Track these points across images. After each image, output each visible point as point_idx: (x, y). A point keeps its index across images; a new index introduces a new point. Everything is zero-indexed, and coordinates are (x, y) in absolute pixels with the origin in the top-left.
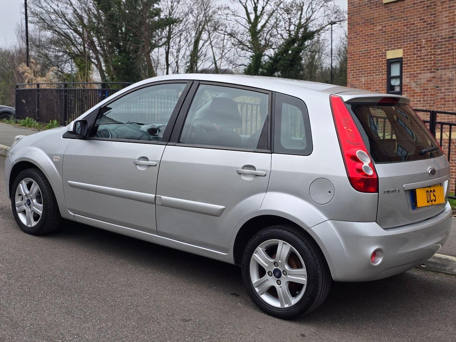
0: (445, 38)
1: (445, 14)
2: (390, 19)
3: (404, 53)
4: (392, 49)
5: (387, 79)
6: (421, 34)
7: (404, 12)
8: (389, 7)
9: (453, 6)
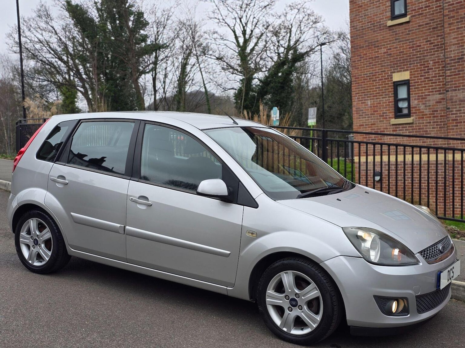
0: (455, 60)
1: (454, 35)
2: (395, 41)
3: (410, 75)
4: (398, 72)
5: (395, 102)
7: (409, 34)
8: (393, 29)
9: (462, 27)
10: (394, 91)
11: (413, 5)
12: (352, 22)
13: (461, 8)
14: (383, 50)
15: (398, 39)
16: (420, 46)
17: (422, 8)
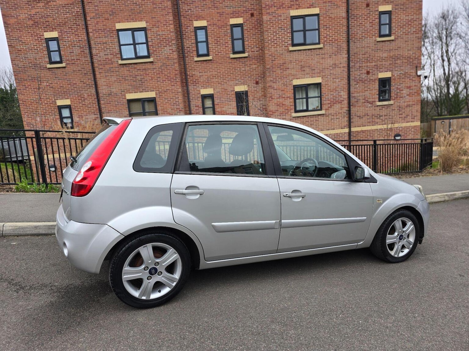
0: (106, 95)
1: (103, 80)
2: (55, 79)
3: (71, 102)
4: (60, 99)
5: (60, 119)
6: (83, 91)
7: (66, 75)
8: (52, 71)
9: (108, 76)
10: (59, 112)
11: (67, 57)
12: (13, 60)
13: (107, 64)
14: (46, 84)
15: (57, 78)
16: (76, 84)
17: (74, 60)
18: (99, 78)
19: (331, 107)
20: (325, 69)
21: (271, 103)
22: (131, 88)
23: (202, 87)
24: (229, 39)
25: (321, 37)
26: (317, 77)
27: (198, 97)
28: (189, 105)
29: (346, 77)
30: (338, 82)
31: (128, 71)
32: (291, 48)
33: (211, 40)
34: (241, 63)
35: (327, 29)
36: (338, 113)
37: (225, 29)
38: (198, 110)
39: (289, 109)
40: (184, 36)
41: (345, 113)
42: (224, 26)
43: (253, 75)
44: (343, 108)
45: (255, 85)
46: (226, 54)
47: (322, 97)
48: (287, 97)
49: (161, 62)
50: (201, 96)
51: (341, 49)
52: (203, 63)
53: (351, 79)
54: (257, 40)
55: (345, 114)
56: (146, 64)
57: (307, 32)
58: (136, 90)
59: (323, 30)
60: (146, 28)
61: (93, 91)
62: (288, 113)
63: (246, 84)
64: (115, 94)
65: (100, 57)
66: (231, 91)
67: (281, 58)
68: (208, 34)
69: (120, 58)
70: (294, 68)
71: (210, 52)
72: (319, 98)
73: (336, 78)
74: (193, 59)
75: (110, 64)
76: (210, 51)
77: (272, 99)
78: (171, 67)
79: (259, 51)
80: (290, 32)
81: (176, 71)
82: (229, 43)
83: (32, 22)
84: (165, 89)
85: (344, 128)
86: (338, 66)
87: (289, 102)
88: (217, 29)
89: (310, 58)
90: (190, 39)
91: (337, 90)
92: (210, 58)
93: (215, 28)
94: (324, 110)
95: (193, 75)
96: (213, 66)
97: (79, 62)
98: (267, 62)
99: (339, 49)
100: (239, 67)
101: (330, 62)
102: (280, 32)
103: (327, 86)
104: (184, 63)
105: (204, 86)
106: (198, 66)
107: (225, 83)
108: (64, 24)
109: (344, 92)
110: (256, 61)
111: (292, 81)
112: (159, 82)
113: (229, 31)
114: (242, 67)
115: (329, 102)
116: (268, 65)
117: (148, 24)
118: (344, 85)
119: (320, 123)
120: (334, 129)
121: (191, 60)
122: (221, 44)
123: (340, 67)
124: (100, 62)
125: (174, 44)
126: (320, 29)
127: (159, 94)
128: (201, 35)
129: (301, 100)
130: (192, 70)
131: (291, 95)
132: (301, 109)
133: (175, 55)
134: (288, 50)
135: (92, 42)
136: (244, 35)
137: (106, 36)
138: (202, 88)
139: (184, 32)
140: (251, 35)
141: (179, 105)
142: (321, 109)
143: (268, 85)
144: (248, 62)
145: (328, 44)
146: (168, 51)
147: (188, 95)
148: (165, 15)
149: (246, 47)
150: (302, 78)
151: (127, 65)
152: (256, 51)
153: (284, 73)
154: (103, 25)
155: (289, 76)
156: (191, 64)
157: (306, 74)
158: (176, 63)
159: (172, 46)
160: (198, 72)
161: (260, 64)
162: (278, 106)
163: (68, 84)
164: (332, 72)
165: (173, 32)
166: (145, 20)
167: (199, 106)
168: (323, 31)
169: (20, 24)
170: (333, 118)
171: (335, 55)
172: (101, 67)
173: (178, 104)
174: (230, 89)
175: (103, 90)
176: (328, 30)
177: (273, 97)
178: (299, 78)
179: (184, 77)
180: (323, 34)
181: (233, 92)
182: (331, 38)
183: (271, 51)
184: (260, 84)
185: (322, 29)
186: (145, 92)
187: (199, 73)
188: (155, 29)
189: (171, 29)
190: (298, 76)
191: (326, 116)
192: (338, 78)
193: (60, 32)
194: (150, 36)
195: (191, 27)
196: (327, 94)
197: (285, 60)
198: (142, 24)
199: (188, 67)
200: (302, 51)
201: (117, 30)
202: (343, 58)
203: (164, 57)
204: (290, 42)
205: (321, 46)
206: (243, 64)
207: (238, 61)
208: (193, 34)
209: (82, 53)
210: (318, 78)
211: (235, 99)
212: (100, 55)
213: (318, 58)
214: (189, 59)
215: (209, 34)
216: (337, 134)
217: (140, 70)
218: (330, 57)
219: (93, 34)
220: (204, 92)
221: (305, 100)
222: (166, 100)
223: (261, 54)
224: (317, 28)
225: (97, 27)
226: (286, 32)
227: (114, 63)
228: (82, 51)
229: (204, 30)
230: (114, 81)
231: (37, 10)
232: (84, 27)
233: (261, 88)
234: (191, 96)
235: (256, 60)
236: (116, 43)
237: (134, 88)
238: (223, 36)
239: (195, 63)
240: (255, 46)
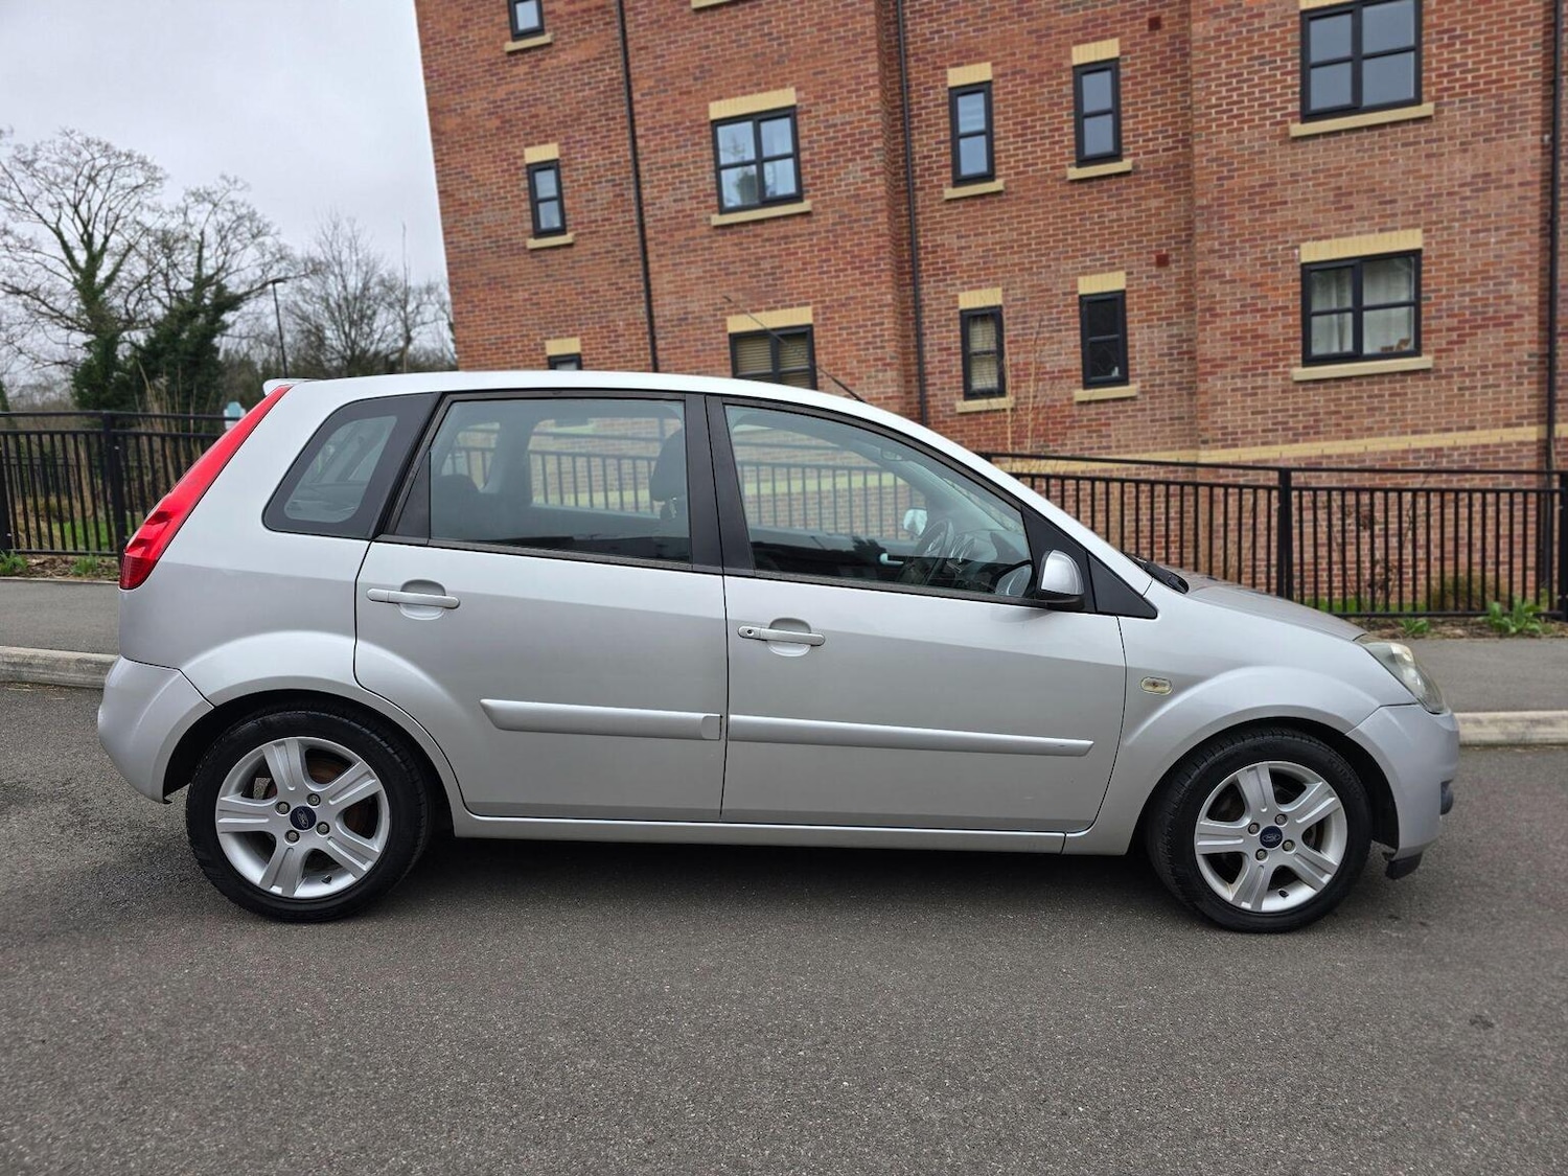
0: (672, 321)
1: (667, 277)
2: (545, 279)
3: (582, 345)
4: (556, 338)
6: (613, 311)
7: (573, 268)
8: (540, 256)
9: (681, 264)
11: (578, 213)
12: (447, 232)
13: (678, 229)
14: (521, 295)
15: (551, 276)
16: (598, 291)
17: (596, 221)
18: (660, 272)
19: (1464, 342)
20: (1441, 195)
21: (1208, 333)
22: (741, 297)
23: (963, 283)
24: (1067, 115)
25: (1424, 75)
26: (1403, 228)
27: (950, 320)
28: (919, 346)
29: (1536, 223)
30: (1497, 243)
31: (736, 245)
32: (1298, 129)
33: (1002, 126)
34: (1105, 195)
35: (1454, 44)
36: (1494, 366)
37: (1054, 82)
38: (946, 361)
39: (1280, 351)
40: (916, 120)
41: (1526, 363)
42: (1050, 72)
43: (1151, 234)
44: (1515, 344)
45: (1154, 270)
46: (1052, 168)
47: (1423, 302)
48: (1273, 309)
49: (836, 212)
50: (958, 316)
51: (1514, 115)
52: (972, 205)
53: (1561, 231)
54: (1170, 110)
55: (1525, 368)
56: (790, 222)
57: (1367, 64)
58: (759, 302)
59: (1438, 48)
60: (794, 107)
61: (642, 311)
62: (1277, 367)
63: (1122, 268)
64: (696, 318)
65: (662, 208)
66: (1064, 294)
67: (1257, 166)
68: (995, 105)
69: (716, 209)
70: (1307, 200)
71: (997, 168)
72: (1413, 308)
73: (1488, 230)
74: (942, 192)
75: (689, 228)
76: (996, 162)
77: (1216, 315)
78: (864, 226)
79: (1176, 148)
80: (1298, 68)
81: (879, 236)
82: (1066, 130)
83: (497, 123)
84: (843, 297)
85: (1521, 425)
86: (1500, 180)
87: (1283, 327)
88: (1027, 86)
89: (1376, 160)
90: (933, 129)
91: (1492, 274)
92: (997, 185)
93: (1017, 85)
94: (1429, 352)
95: (938, 246)
96: (1004, 213)
97: (607, 227)
98: (1198, 186)
99: (1506, 116)
100: (1096, 208)
101: (1463, 167)
102: (1256, 72)
103: (1445, 260)
104: (909, 209)
105: (971, 282)
106: (954, 217)
107: (1044, 267)
108: (575, 120)
109: (1522, 282)
110: (1163, 186)
111: (1298, 247)
112: (825, 276)
113: (1068, 89)
114: (1109, 210)
115: (1454, 322)
116: (1203, 195)
117: (802, 94)
118: (1522, 253)
119: (1409, 404)
120: (1472, 428)
121: (935, 199)
122: (1038, 136)
123: (1509, 186)
124: (659, 224)
125: (878, 149)
126: (1425, 47)
127: (824, 313)
128: (971, 113)
129: (1335, 317)
130: (935, 229)
131: (1292, 300)
132: (1335, 349)
133: (880, 187)
134: (1287, 134)
135: (643, 166)
136: (1123, 96)
137: (682, 143)
138: (963, 290)
139: (915, 107)
140: (1146, 95)
141: (883, 347)
142: (1417, 352)
143: (1199, 266)
144: (1134, 189)
145: (1457, 100)
146: (859, 174)
147: (915, 313)
148: (856, 59)
149: (1127, 137)
150: (1338, 236)
151: (736, 229)
152: (1164, 150)
153: (1265, 219)
154: (675, 113)
155: (1286, 229)
156: (932, 211)
157: (1357, 220)
158: (881, 211)
159: (872, 157)
160: (955, 236)
161: (1175, 193)
162: (1238, 343)
163: (577, 294)
164: (1469, 207)
165: (876, 112)
166: (792, 85)
167: (950, 349)
168: (1434, 51)
169: (469, 129)
170: (1467, 384)
171: (1485, 140)
172: (661, 237)
173: (879, 344)
174: (1061, 287)
175: (666, 308)
176: (1458, 46)
177: (1218, 311)
178: (1327, 237)
179: (906, 254)
180: (1434, 65)
181: (1070, 298)
182: (1469, 76)
183: (1216, 146)
184: (1173, 266)
185: (1434, 46)
186: (783, 307)
187: (958, 237)
188: (822, 109)
189: (872, 104)
190: (1322, 229)
191: (1436, 378)
192: (1497, 229)
193: (566, 145)
194: (806, 133)
195: (940, 89)
196: (1444, 292)
197: (1270, 171)
198: (785, 97)
199: (921, 221)
200: (1344, 136)
201: (713, 122)
202: (1523, 149)
203: (844, 195)
204: (1294, 107)
205: (1427, 108)
206: (1114, 199)
207: (1095, 190)
208: (943, 111)
209: (619, 199)
210: (1410, 231)
211: (1076, 323)
212: (662, 202)
213: (1409, 158)
214: (926, 194)
215: (998, 106)
216: (1486, 446)
217: (772, 239)
218: (1465, 151)
219: (647, 141)
220: (971, 300)
221: (1349, 317)
222: (844, 332)
223: (1181, 158)
224: (1412, 42)
225: (658, 118)
226: (1278, 73)
227: (697, 224)
228: (618, 196)
229: (981, 96)
230: (698, 278)
231: (512, 87)
232: (626, 122)
233: (1177, 280)
234: (928, 317)
235: (1161, 182)
236: (707, 164)
237: (752, 299)
238: (1046, 108)
239: (944, 207)
240: (1161, 132)
